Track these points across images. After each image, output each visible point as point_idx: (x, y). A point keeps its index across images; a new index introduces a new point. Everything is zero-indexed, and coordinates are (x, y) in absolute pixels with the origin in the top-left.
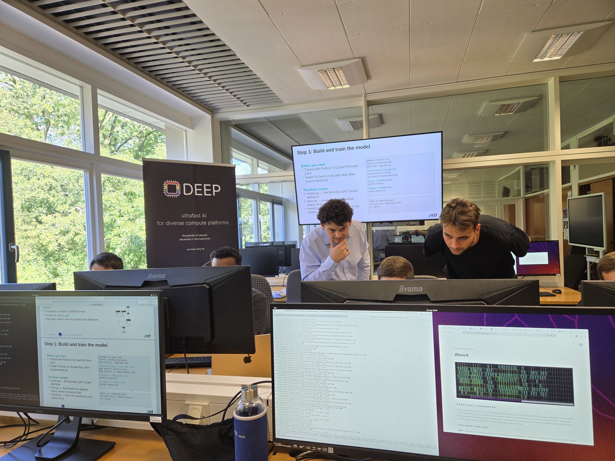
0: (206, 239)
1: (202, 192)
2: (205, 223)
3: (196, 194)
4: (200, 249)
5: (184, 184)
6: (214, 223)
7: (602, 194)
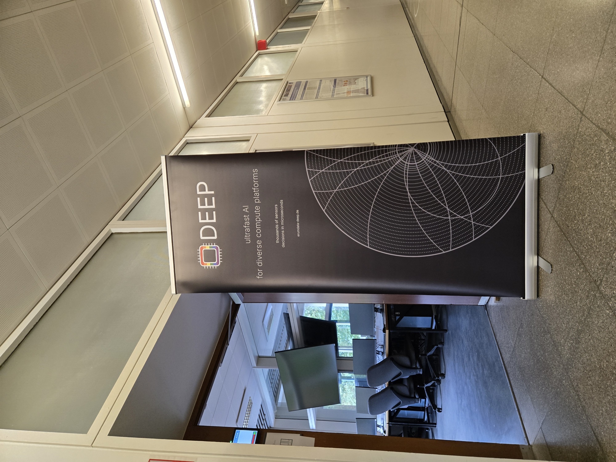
0: (282, 207)
1: (210, 211)
2: (257, 208)
3: (214, 221)
4: (298, 216)
6: (257, 194)
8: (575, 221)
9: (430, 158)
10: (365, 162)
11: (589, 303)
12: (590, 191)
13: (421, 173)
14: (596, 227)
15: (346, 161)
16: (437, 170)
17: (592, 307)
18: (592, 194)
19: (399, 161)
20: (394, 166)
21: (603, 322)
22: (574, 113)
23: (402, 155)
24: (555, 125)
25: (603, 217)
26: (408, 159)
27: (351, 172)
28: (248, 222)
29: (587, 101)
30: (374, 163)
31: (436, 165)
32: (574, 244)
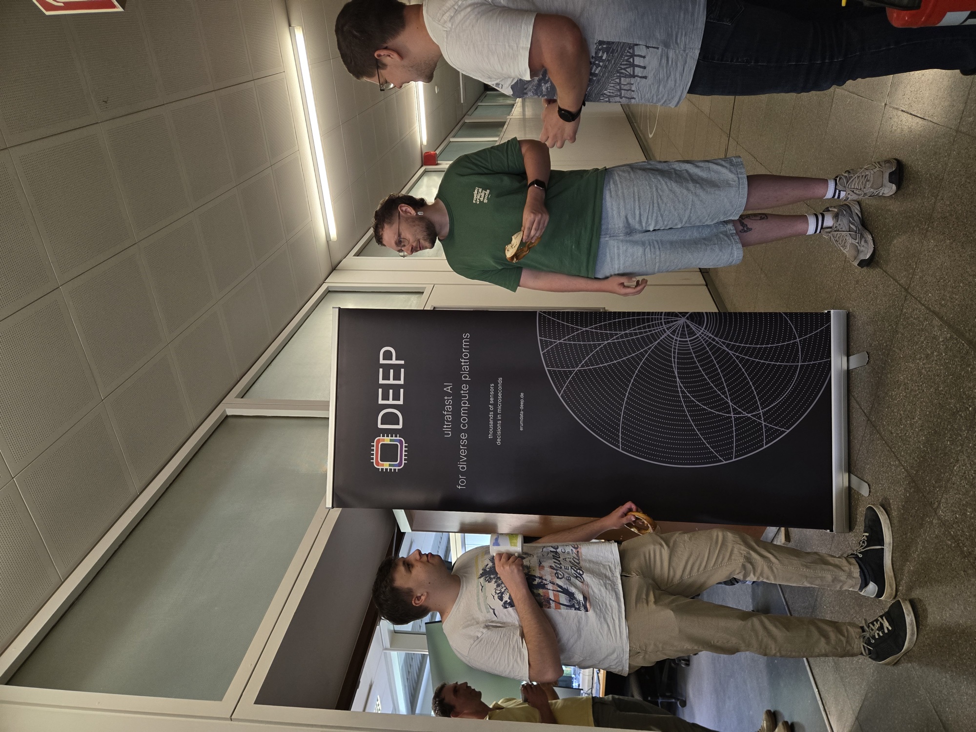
0: (500, 388)
1: (396, 388)
2: (465, 388)
4: (522, 401)
5: (380, 426)
6: (466, 367)
8: (902, 425)
9: (707, 334)
10: (620, 333)
11: (923, 533)
12: (920, 388)
13: (695, 353)
14: (930, 434)
15: (594, 331)
16: (716, 350)
17: (928, 538)
18: (923, 391)
19: (665, 335)
20: (659, 341)
21: (943, 557)
22: (895, 290)
23: (670, 327)
24: (870, 302)
25: (939, 421)
26: (678, 334)
27: (600, 345)
28: (450, 407)
29: (914, 277)
30: (631, 335)
31: (714, 343)
32: (901, 455)
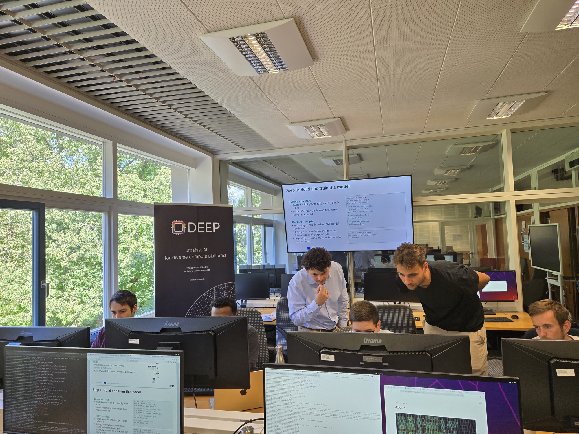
0: (206, 270)
1: (204, 230)
2: (205, 256)
3: (199, 232)
4: (201, 279)
5: (189, 223)
6: (213, 256)
7: (556, 224)
28: (198, 251)
